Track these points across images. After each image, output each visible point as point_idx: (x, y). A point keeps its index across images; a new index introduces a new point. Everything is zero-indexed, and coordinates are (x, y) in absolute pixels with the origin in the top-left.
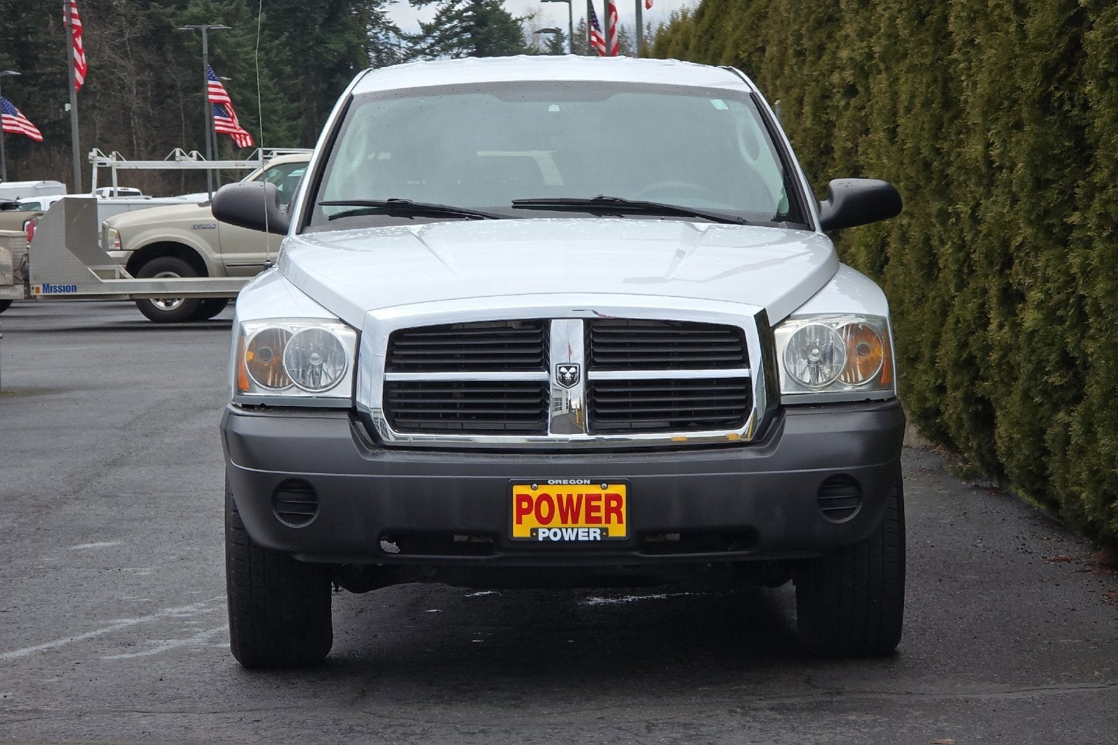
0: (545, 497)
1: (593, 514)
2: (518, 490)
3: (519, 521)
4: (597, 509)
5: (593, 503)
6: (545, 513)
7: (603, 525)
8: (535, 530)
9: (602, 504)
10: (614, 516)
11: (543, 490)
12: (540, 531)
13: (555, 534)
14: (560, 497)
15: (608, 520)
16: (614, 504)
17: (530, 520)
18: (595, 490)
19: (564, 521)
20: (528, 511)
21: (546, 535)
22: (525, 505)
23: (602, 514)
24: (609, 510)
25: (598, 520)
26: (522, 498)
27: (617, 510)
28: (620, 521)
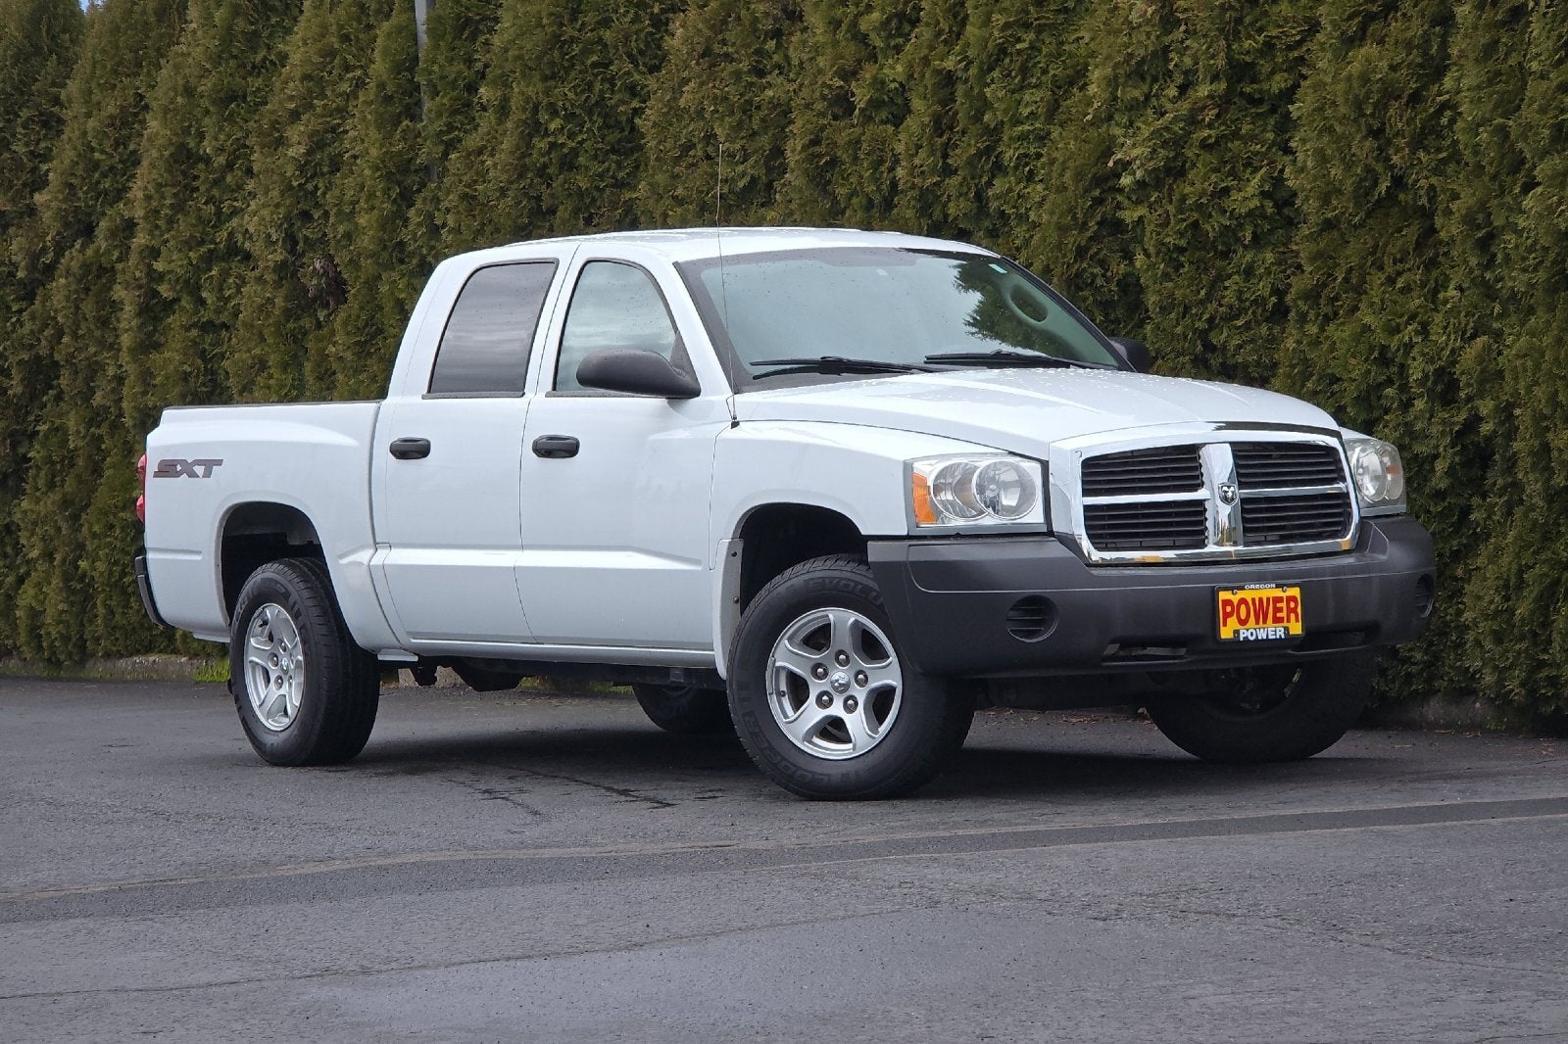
0: (1243, 601)
1: (1279, 615)
2: (1223, 595)
3: (1225, 625)
4: (1280, 610)
5: (1279, 605)
6: (1243, 615)
7: (1285, 624)
8: (1237, 632)
9: (1283, 605)
10: (1293, 616)
11: (1241, 594)
12: (1241, 632)
13: (1252, 634)
14: (1253, 600)
15: (1289, 621)
16: (1292, 605)
17: (1233, 622)
18: (1278, 593)
19: (1257, 622)
20: (1230, 615)
21: (1245, 635)
22: (1229, 609)
23: (1283, 614)
24: (1290, 611)
25: (1280, 620)
26: (1227, 602)
27: (1294, 610)
28: (1297, 621)
